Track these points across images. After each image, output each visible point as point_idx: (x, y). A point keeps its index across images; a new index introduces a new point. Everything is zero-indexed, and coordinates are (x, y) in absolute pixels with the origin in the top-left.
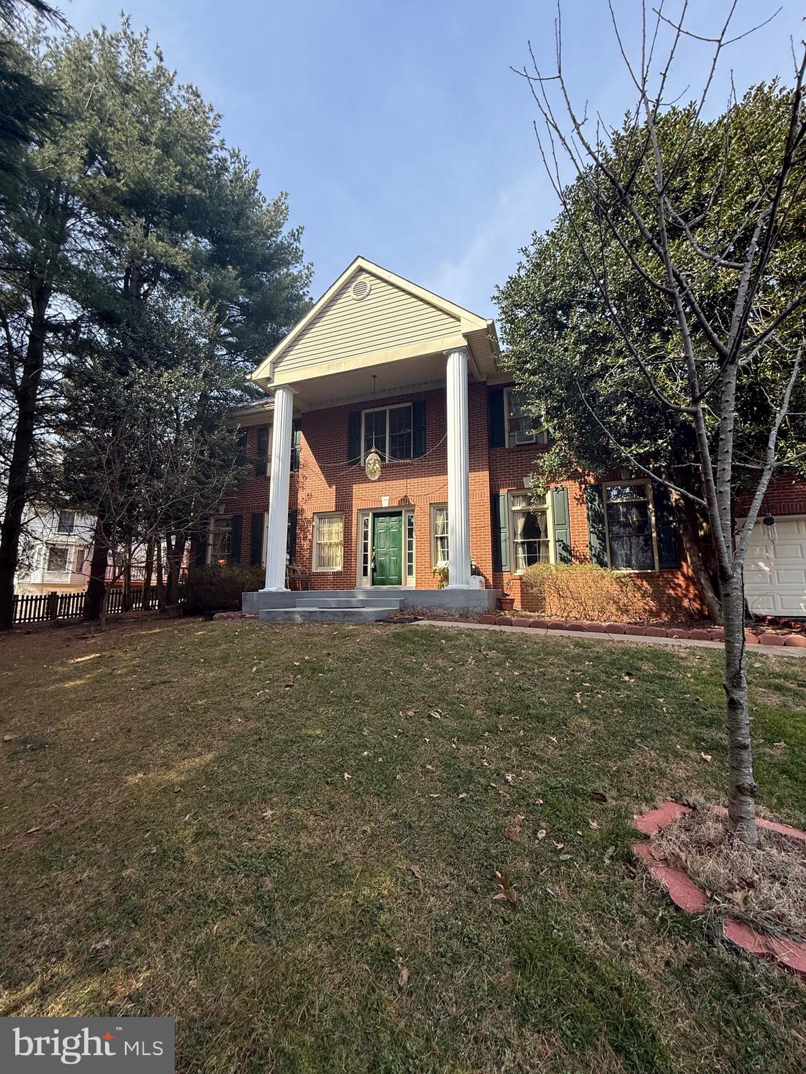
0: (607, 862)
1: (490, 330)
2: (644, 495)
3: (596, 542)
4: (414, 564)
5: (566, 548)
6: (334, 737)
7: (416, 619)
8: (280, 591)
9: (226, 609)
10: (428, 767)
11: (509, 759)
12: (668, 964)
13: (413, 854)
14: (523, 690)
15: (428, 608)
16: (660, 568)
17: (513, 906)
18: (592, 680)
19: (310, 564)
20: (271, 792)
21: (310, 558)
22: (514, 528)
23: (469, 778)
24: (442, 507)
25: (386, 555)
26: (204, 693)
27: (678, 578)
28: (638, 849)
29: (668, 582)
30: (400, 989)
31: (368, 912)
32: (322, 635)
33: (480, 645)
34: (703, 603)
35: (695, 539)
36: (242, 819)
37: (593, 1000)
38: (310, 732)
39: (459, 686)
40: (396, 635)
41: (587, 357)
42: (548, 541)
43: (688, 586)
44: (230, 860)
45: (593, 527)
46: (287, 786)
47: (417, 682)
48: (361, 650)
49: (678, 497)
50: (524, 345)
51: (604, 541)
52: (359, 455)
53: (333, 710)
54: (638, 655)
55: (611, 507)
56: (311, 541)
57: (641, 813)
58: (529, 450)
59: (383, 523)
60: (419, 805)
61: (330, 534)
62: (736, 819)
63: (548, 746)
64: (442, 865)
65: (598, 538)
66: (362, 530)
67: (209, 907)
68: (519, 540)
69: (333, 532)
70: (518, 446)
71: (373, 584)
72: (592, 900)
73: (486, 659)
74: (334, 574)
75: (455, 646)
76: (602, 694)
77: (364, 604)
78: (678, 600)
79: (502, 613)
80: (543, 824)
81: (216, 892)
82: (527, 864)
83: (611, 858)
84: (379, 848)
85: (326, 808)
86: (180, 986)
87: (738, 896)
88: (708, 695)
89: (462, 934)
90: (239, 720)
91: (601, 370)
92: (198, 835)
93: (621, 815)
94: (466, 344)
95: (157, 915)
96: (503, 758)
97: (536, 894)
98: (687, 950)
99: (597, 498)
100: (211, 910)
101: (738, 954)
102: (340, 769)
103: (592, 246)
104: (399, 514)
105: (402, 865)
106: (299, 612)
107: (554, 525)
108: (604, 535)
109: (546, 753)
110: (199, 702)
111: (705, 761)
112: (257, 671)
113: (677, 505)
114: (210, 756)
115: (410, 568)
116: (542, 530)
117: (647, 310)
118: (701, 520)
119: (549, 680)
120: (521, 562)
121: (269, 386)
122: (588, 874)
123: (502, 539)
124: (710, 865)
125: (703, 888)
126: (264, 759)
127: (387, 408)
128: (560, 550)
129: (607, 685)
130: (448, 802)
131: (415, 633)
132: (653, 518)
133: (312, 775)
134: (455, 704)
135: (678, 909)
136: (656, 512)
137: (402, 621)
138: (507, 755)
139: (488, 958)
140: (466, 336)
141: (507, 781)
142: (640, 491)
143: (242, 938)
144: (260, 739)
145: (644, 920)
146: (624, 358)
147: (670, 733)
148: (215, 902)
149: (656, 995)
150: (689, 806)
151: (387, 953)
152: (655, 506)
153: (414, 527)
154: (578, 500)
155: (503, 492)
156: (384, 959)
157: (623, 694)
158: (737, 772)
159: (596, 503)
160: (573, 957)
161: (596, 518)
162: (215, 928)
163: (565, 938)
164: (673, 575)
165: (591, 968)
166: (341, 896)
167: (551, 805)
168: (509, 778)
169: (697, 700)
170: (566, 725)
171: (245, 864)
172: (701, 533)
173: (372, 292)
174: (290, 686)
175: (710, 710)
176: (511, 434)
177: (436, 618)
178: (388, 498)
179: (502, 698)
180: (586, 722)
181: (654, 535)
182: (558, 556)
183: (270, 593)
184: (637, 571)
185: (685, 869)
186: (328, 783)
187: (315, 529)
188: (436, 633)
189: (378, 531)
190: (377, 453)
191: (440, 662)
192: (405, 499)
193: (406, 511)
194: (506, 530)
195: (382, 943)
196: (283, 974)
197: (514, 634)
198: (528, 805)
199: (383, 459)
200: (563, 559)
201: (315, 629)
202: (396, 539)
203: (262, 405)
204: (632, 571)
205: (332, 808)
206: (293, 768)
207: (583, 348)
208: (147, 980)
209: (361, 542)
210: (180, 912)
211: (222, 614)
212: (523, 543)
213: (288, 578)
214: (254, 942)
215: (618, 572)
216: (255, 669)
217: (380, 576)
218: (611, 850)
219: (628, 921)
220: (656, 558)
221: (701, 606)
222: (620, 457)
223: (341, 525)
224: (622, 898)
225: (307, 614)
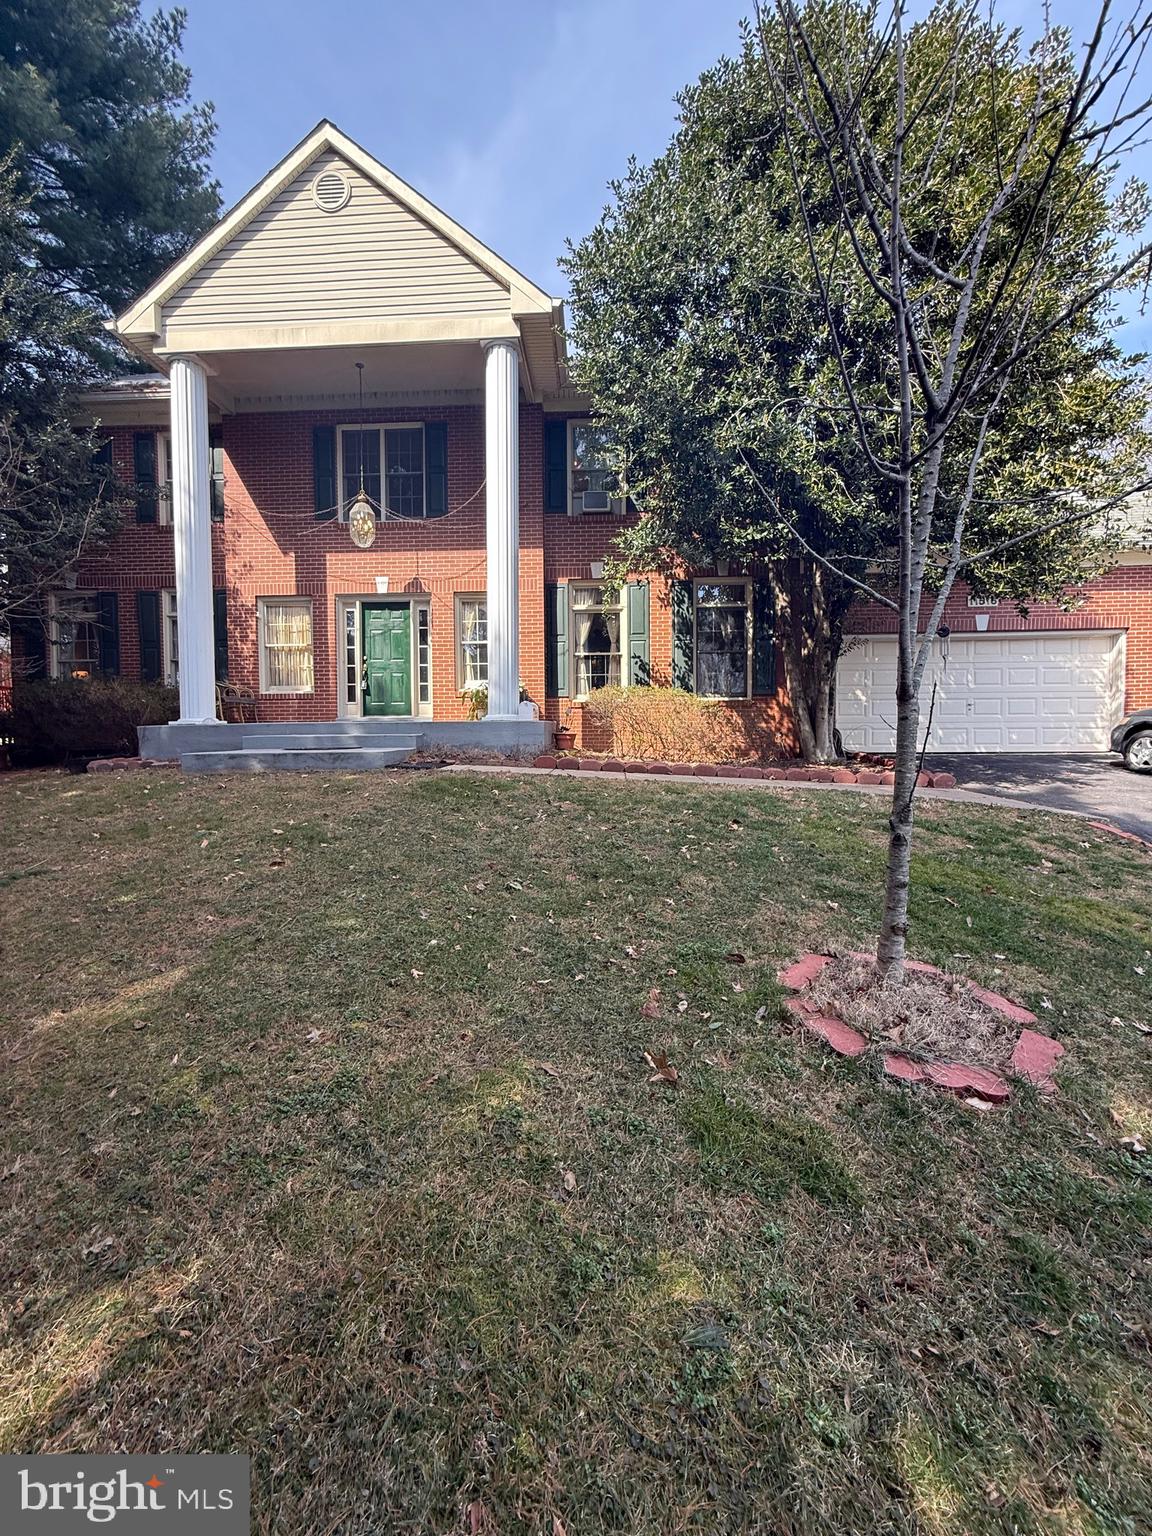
0: (760, 1023)
1: (556, 316)
2: (743, 600)
3: (681, 660)
4: (430, 684)
5: (643, 667)
6: (378, 927)
7: (444, 763)
8: (210, 723)
9: (109, 753)
10: (525, 949)
11: (623, 929)
12: (838, 1106)
13: (535, 1050)
14: (618, 848)
15: (460, 747)
16: (753, 695)
17: (673, 1084)
18: (696, 831)
19: (256, 680)
20: (307, 1007)
21: (255, 672)
22: (574, 636)
23: (582, 956)
24: (475, 599)
25: (385, 669)
26: (125, 885)
27: (771, 708)
28: (791, 1005)
29: (761, 712)
30: (569, 1194)
31: (504, 1123)
32: (304, 788)
33: (547, 795)
34: (797, 738)
35: (797, 659)
36: (274, 1047)
37: (778, 1155)
38: (337, 924)
39: (533, 848)
40: (424, 786)
41: (703, 389)
42: (620, 656)
43: (782, 718)
44: (275, 1101)
45: (679, 640)
46: (330, 996)
47: (475, 847)
48: (375, 808)
49: (785, 604)
50: (610, 354)
51: (691, 659)
52: (335, 504)
53: (363, 892)
54: (739, 799)
55: (701, 611)
56: (255, 643)
57: (783, 969)
58: (602, 522)
59: (378, 619)
60: (527, 996)
61: (289, 633)
62: (885, 960)
63: (664, 909)
64: (579, 1057)
65: (685, 655)
66: (344, 630)
67: (266, 1163)
68: (582, 654)
69: (293, 630)
70: (585, 514)
71: (365, 715)
72: (754, 1062)
73: (561, 813)
74: (300, 697)
75: (514, 797)
76: (712, 847)
77: (362, 742)
78: (770, 735)
79: (561, 754)
80: (682, 995)
81: (270, 1145)
82: (676, 1039)
83: (763, 1017)
84: (490, 1051)
85: (398, 1016)
86: (258, 1264)
87: (894, 1033)
88: (821, 841)
89: (625, 1123)
90: (210, 918)
91: (719, 411)
92: (207, 1081)
93: (764, 975)
94: (518, 334)
95: (183, 1190)
96: (617, 929)
97: (694, 1067)
98: (854, 1091)
99: (686, 600)
100: (270, 1167)
101: (899, 1085)
102: (405, 964)
103: (718, 205)
104: (405, 606)
105: (528, 1065)
106: (255, 756)
107: (629, 634)
108: (691, 649)
109: (665, 918)
110: (124, 899)
111: (832, 909)
112: (212, 846)
113: (783, 614)
114: (178, 974)
115: (424, 689)
116: (613, 640)
117: (784, 329)
118: (807, 635)
119: (647, 835)
120: (583, 684)
121: (156, 351)
122: (743, 1039)
123: (560, 651)
124: (864, 1008)
125: (859, 1031)
126: (275, 967)
127: (382, 427)
128: (636, 669)
129: (714, 836)
130: (563, 987)
131: (452, 781)
132: (751, 631)
133: (363, 979)
134: (534, 870)
135: (840, 1055)
136: (755, 621)
137: (428, 767)
138: (620, 924)
139: (660, 1141)
140: (519, 319)
141: (627, 954)
142: (738, 593)
143: (335, 1188)
144: (258, 940)
145: (807, 1072)
146: (750, 398)
147: (792, 883)
148: (274, 1156)
149: (836, 1136)
150: (830, 955)
151: (544, 1161)
152: (754, 615)
153: (429, 628)
154: (662, 600)
155: (562, 582)
156: (541, 1169)
157: (734, 845)
158: (891, 913)
159: (685, 606)
160: (749, 1120)
161: (684, 628)
162: (289, 1185)
163: (738, 1104)
164: (767, 704)
165: (770, 1126)
166: (461, 1114)
167: (685, 974)
168: (630, 951)
169: (813, 846)
170: (679, 884)
171: (302, 1103)
172: (805, 652)
173: (353, 201)
174: (279, 864)
175: (829, 856)
176: (576, 495)
177: (471, 761)
178: (386, 579)
179: (595, 858)
180: (703, 880)
181: (750, 652)
182: (633, 677)
183: (192, 728)
184: (726, 699)
185: (839, 1017)
186: (391, 985)
187: (261, 625)
188: (483, 781)
189: (371, 631)
190: (367, 502)
191: (498, 818)
192: (415, 585)
193: (416, 602)
194: (564, 638)
195: (536, 1153)
196: (414, 1214)
197: (588, 779)
198: (660, 976)
199: (378, 513)
200: (639, 682)
201: (290, 780)
202: (400, 645)
203: (140, 388)
204: (722, 699)
205: (408, 1015)
206: (328, 973)
207: (699, 372)
208: (204, 1269)
209: (344, 647)
210: (221, 1178)
211: (105, 761)
212: (586, 657)
213: (220, 703)
214: (354, 1189)
215: (706, 699)
216: (205, 843)
217: (377, 701)
218: (762, 1010)
219: (793, 1076)
220: (750, 682)
221: (794, 742)
222: (731, 543)
223: (307, 618)
224: (783, 1055)
225: (272, 758)
